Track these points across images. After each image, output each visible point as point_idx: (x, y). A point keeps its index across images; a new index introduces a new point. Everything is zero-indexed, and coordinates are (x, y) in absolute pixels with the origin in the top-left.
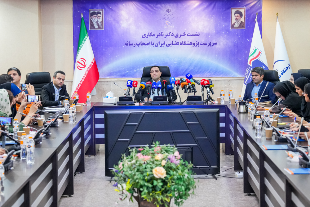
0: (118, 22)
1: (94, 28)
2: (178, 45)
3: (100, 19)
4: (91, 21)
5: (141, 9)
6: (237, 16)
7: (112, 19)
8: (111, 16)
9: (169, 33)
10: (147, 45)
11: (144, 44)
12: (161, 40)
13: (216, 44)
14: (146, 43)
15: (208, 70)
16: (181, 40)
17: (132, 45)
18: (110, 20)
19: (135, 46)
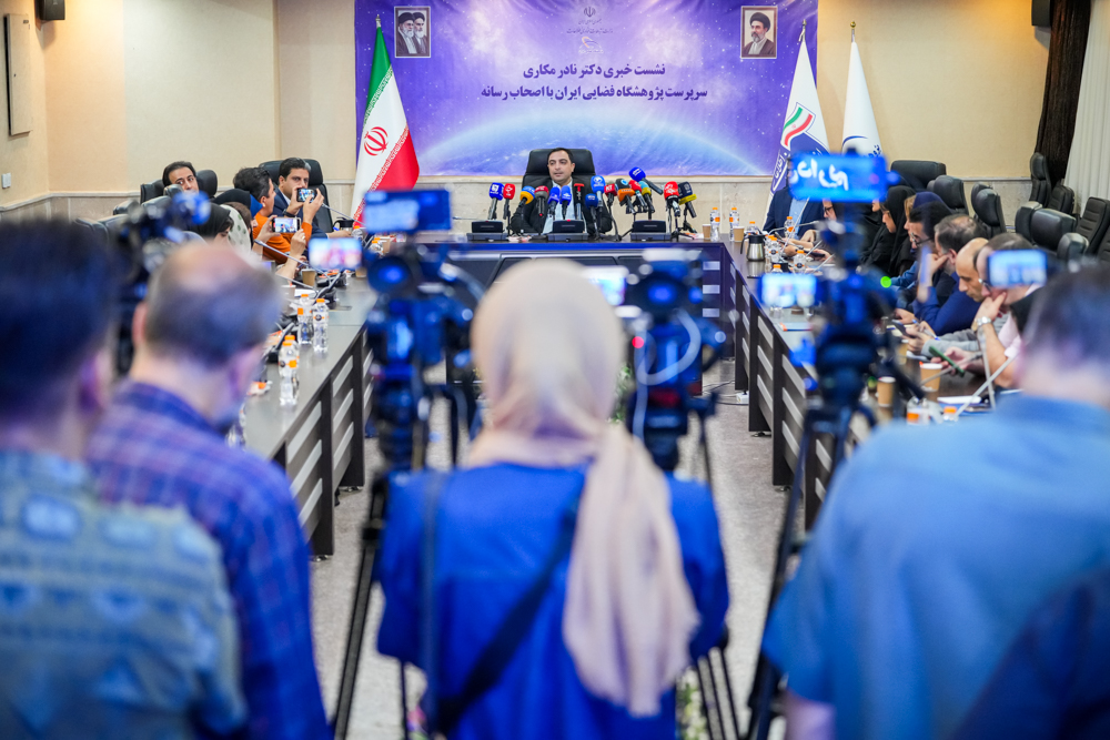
0: (465, 39)
1: (407, 53)
2: (612, 95)
3: (421, 30)
4: (399, 35)
5: (522, 6)
6: (757, 27)
7: (451, 31)
8: (449, 23)
9: (591, 67)
10: (536, 94)
11: (529, 93)
12: (571, 82)
13: (704, 94)
14: (534, 90)
15: (685, 158)
16: (619, 84)
17: (499, 94)
18: (446, 35)
19: (505, 99)
